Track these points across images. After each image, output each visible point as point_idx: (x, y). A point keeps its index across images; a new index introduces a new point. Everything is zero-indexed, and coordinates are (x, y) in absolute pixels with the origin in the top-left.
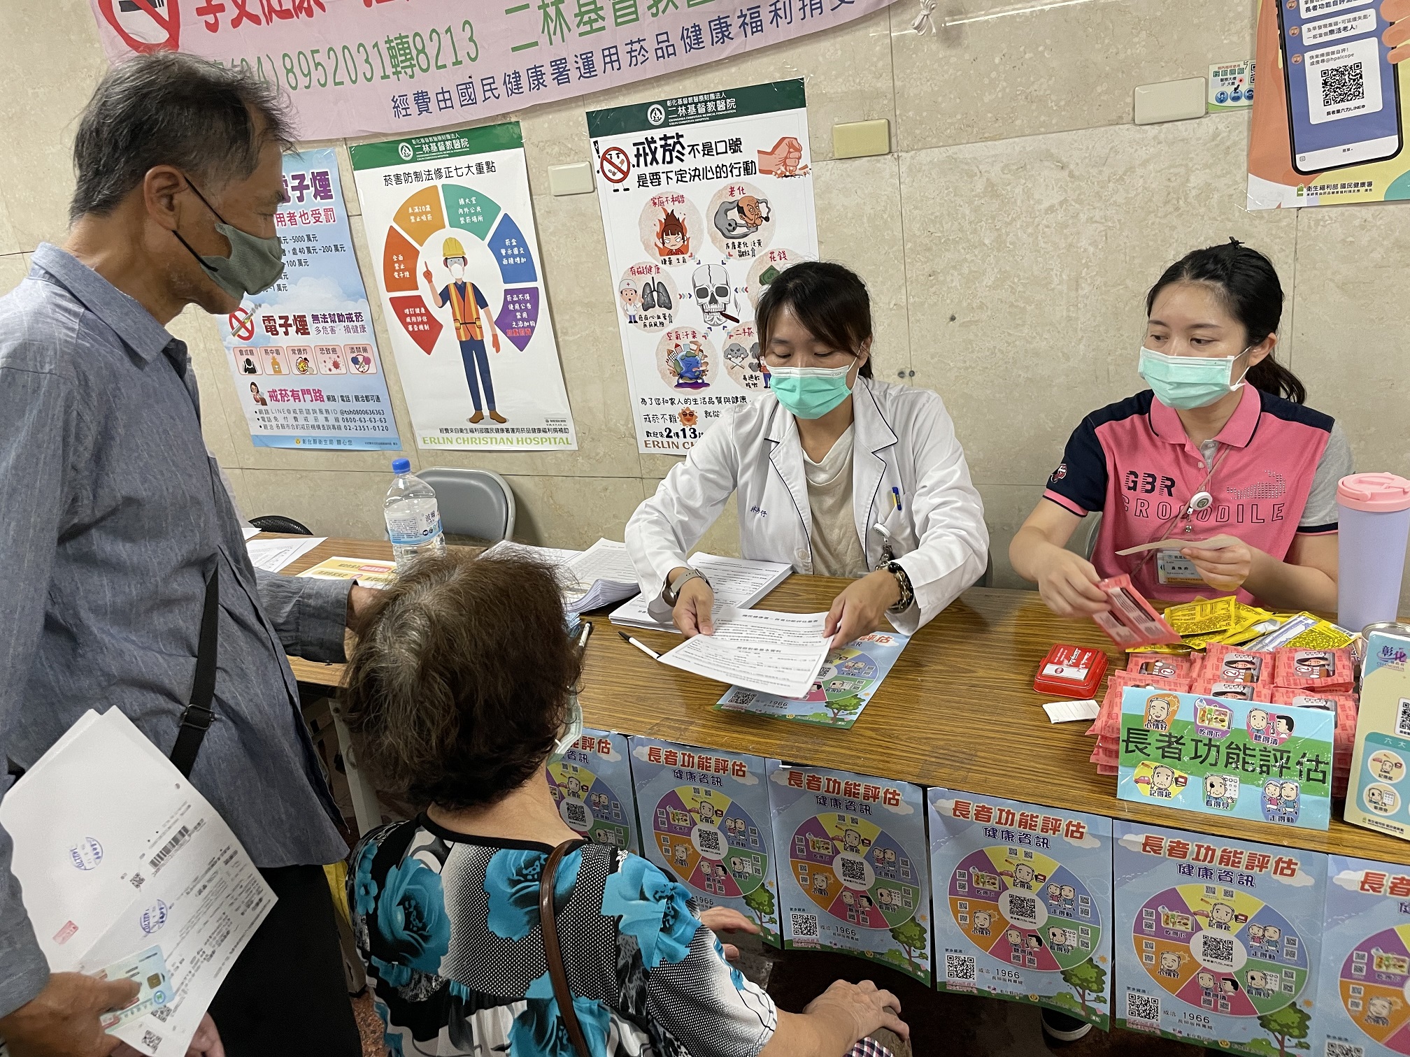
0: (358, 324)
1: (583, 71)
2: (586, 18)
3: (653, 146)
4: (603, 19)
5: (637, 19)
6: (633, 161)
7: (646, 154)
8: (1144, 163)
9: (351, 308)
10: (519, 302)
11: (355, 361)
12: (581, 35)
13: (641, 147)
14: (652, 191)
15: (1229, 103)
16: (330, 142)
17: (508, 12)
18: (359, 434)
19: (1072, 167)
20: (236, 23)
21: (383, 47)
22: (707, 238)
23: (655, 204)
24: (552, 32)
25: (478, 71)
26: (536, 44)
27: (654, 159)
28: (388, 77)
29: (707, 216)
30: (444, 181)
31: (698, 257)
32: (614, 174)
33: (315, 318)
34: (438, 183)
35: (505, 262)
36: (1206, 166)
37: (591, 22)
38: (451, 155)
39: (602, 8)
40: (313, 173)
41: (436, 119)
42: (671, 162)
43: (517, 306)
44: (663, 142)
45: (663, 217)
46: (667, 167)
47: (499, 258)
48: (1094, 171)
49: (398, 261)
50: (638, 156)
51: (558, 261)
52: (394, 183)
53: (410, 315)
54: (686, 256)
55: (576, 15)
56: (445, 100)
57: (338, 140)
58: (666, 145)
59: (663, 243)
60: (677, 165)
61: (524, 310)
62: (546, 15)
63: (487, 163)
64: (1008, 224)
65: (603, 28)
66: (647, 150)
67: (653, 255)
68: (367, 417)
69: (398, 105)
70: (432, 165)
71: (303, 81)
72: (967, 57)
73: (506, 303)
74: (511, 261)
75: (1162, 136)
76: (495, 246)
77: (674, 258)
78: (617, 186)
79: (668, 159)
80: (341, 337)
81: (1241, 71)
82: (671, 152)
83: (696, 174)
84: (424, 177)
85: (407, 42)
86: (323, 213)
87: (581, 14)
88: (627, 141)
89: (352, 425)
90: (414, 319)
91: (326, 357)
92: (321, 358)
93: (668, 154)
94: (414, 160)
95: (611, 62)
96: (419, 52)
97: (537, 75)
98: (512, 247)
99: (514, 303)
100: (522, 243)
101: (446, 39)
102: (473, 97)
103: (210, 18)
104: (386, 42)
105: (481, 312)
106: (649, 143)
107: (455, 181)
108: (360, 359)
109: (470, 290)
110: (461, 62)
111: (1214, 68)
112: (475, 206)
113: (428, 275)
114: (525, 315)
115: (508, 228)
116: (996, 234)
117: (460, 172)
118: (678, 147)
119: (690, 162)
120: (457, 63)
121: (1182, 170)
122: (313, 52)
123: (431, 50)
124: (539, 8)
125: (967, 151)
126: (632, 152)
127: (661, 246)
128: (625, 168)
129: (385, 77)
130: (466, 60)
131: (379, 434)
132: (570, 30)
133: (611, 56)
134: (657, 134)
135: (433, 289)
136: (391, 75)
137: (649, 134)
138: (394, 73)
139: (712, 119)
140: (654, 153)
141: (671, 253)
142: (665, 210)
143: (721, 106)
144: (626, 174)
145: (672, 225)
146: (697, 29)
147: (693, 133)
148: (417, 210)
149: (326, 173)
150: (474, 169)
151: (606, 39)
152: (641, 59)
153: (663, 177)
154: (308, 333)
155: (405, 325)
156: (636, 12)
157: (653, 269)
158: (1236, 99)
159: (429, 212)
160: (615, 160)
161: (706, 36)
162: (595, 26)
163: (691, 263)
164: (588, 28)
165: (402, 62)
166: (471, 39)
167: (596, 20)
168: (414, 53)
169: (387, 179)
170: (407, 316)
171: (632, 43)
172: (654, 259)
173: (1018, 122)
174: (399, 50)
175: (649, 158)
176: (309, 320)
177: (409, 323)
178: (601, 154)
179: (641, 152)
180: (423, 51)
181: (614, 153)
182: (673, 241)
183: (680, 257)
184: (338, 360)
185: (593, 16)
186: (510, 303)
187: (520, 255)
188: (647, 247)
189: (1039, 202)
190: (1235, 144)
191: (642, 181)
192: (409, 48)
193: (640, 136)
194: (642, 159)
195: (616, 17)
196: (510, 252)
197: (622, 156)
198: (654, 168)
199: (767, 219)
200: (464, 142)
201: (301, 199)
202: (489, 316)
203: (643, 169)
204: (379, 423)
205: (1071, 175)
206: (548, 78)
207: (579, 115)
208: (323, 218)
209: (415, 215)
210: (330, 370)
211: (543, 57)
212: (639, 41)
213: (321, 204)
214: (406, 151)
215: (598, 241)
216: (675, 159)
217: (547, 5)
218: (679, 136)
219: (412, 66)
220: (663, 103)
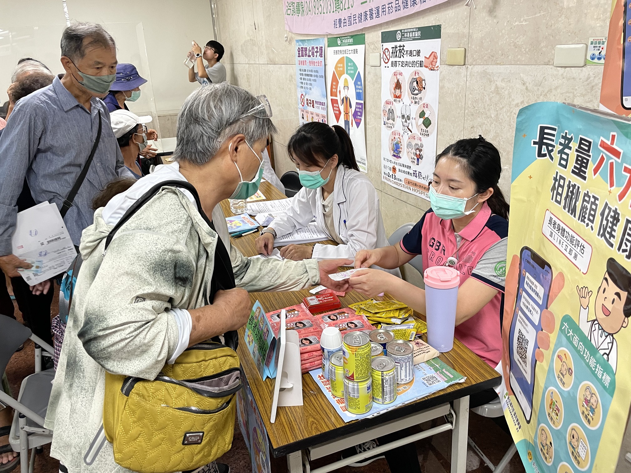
0: (324, 107)
1: (376, 15)
3: (396, 49)
6: (391, 55)
7: (394, 53)
8: (556, 88)
9: (323, 100)
10: (359, 108)
13: (393, 49)
14: (394, 69)
15: (596, 60)
16: (324, 35)
19: (527, 84)
22: (407, 93)
25: (353, 12)
26: (367, 2)
27: (396, 55)
29: (408, 83)
32: (386, 60)
34: (345, 56)
35: (357, 91)
36: (583, 95)
38: (349, 45)
40: (319, 47)
41: (342, 30)
42: (400, 57)
43: (358, 110)
45: (396, 81)
46: (399, 59)
47: (356, 89)
48: (536, 88)
49: (334, 85)
50: (392, 53)
52: (336, 54)
54: (400, 99)
56: (345, 23)
57: (326, 35)
58: (400, 49)
60: (402, 59)
61: (360, 112)
63: (356, 50)
64: (501, 109)
69: (335, 23)
70: (344, 48)
71: (317, 11)
72: (495, 21)
75: (565, 74)
76: (355, 84)
78: (386, 65)
79: (400, 55)
80: (321, 110)
81: (603, 43)
82: (401, 53)
83: (407, 64)
84: (342, 52)
88: (390, 46)
90: (336, 108)
91: (317, 117)
95: (384, 11)
97: (366, 15)
98: (359, 85)
102: (351, 22)
105: (350, 110)
107: (349, 55)
109: (348, 100)
110: (349, 8)
111: (591, 40)
112: (352, 66)
113: (340, 92)
114: (359, 114)
115: (359, 77)
116: (496, 113)
117: (350, 52)
118: (403, 51)
119: (407, 58)
121: (571, 95)
125: (492, 69)
126: (391, 51)
127: (394, 93)
128: (389, 58)
129: (333, 12)
130: (351, 7)
133: (384, 9)
134: (398, 44)
135: (340, 98)
136: (335, 11)
137: (396, 44)
139: (414, 40)
140: (396, 52)
141: (397, 97)
142: (397, 78)
143: (416, 34)
144: (389, 60)
145: (398, 85)
147: (409, 45)
148: (340, 65)
149: (322, 47)
150: (353, 52)
152: (391, 11)
153: (398, 63)
154: (314, 107)
157: (391, 103)
158: (599, 59)
159: (342, 67)
160: (386, 54)
161: (409, 3)
163: (401, 103)
169: (334, 52)
170: (334, 107)
173: (510, 57)
176: (315, 102)
177: (335, 110)
178: (383, 51)
179: (393, 51)
181: (387, 51)
182: (398, 92)
186: (357, 108)
187: (361, 89)
189: (513, 100)
190: (596, 85)
191: (392, 64)
193: (393, 44)
194: (393, 55)
196: (358, 87)
198: (396, 59)
199: (424, 88)
200: (352, 40)
201: (316, 56)
202: (352, 112)
203: (393, 59)
205: (527, 89)
206: (368, 17)
207: (380, 33)
208: (320, 64)
209: (339, 67)
211: (368, 7)
213: (320, 59)
214: (338, 42)
215: (380, 88)
216: (402, 56)
218: (404, 46)
219: (339, 8)
220: (401, 30)
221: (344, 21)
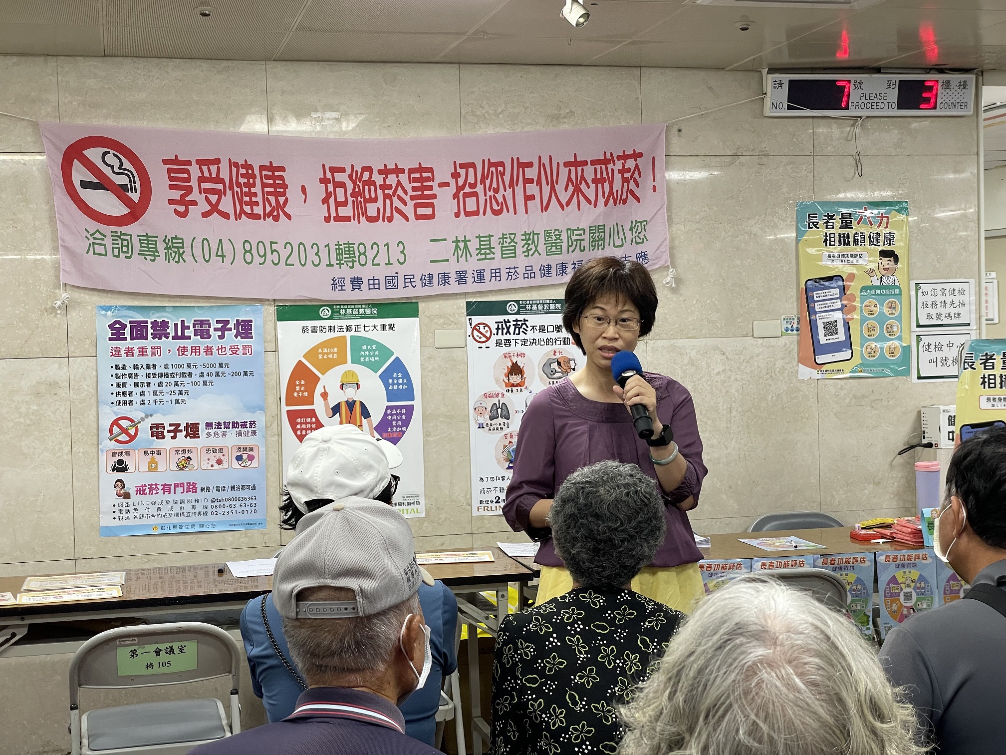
0: (250, 430)
1: (476, 279)
2: (483, 252)
3: (508, 324)
4: (494, 254)
5: (515, 257)
6: (495, 331)
7: (503, 329)
8: (758, 355)
9: (248, 418)
10: (397, 414)
11: (239, 458)
12: (478, 260)
13: (500, 324)
14: (505, 349)
15: (790, 332)
16: (261, 301)
17: (431, 241)
18: (227, 518)
19: (727, 354)
20: (205, 215)
21: (333, 248)
22: (537, 378)
23: (505, 357)
24: (460, 256)
25: (403, 271)
26: (448, 260)
27: (508, 332)
28: (333, 265)
29: (538, 365)
30: (353, 333)
31: (530, 389)
32: (480, 338)
33: (209, 425)
34: (348, 335)
35: (391, 387)
36: (783, 359)
37: (486, 254)
38: (361, 318)
39: (494, 248)
40: (238, 321)
41: (365, 294)
42: (519, 334)
43: (394, 417)
44: (515, 323)
45: (510, 365)
46: (516, 337)
47: (386, 385)
48: (737, 357)
49: (300, 385)
50: (498, 329)
51: (431, 388)
52: (310, 332)
53: (301, 423)
54: (523, 388)
55: (477, 249)
56: (374, 284)
57: (268, 300)
58: (517, 324)
59: (509, 380)
60: (522, 336)
61: (399, 420)
62: (457, 247)
63: (390, 325)
64: (700, 379)
65: (494, 258)
66: (504, 326)
67: (501, 387)
68: (238, 503)
69: (336, 284)
70: (345, 323)
71: (258, 260)
72: (681, 298)
73: (386, 414)
74: (396, 387)
75: (764, 344)
76: (384, 377)
77: (514, 389)
78: (481, 345)
79: (517, 332)
80: (232, 440)
81: (794, 319)
82: (519, 328)
83: (534, 342)
84: (336, 330)
85: (353, 247)
86: (241, 348)
87: (481, 249)
88: (492, 320)
89: (220, 511)
90: (304, 426)
91: (211, 455)
92: (206, 456)
93: (517, 329)
94: (331, 318)
95: (496, 276)
96: (360, 254)
97: (445, 278)
98: (398, 378)
99: (392, 415)
100: (406, 375)
101: (383, 250)
102: (396, 284)
103: (182, 208)
104: (336, 245)
106: (506, 322)
107: (362, 334)
108: (245, 456)
110: (392, 264)
111: (783, 317)
112: (375, 351)
113: (325, 395)
114: (399, 423)
115: (398, 365)
116: (693, 384)
117: (367, 329)
118: (524, 326)
119: (530, 335)
120: (389, 264)
121: (773, 360)
122: (271, 243)
123: (370, 254)
124: (453, 242)
125: (680, 342)
126: (494, 327)
127: (507, 381)
128: (488, 335)
129: (330, 265)
130: (395, 263)
131: (247, 517)
132: (471, 256)
133: (496, 274)
134: (512, 318)
135: (327, 405)
136: (335, 265)
137: (506, 317)
138: (337, 264)
139: (546, 313)
140: (508, 328)
141: (513, 385)
142: (512, 361)
143: (552, 307)
144: (488, 339)
145: (516, 369)
146: (549, 267)
147: (534, 320)
148: (325, 350)
149: (251, 321)
150: (379, 328)
151: (494, 264)
152: (514, 277)
153: (513, 342)
154: (199, 437)
155: (295, 430)
156: (515, 253)
157: (500, 395)
158: (792, 330)
159: (335, 353)
160: (482, 330)
161: (553, 271)
162: (488, 256)
163: (525, 393)
164: (483, 257)
165: (345, 258)
166: (402, 252)
167: (489, 254)
168: (357, 254)
169: (304, 329)
170: (298, 423)
171: (510, 268)
172: (503, 389)
173: (704, 331)
174: (345, 251)
175: (505, 331)
176: (202, 427)
177: (299, 429)
178: (473, 326)
179: (500, 327)
180: (364, 254)
181: (482, 326)
182: (515, 379)
183: (519, 388)
184: (223, 458)
185: (488, 251)
186: (389, 415)
187: (403, 384)
188: (497, 382)
189: (713, 369)
190: (793, 349)
191: (499, 343)
192: (353, 251)
193: (501, 318)
194: (500, 331)
195: (502, 254)
196: (395, 381)
197: (487, 328)
198: (508, 337)
200: (374, 310)
201: (222, 337)
202: (370, 424)
203: (500, 337)
204: (248, 508)
205: (727, 358)
206: (452, 280)
207: (462, 303)
208: (240, 352)
209: (323, 354)
210: (212, 466)
211: (452, 268)
212: (514, 268)
213: (240, 342)
214: (325, 312)
215: (463, 377)
216: (521, 333)
217: (459, 241)
218: (525, 320)
219: (353, 262)
220: (517, 302)
221: (371, 282)
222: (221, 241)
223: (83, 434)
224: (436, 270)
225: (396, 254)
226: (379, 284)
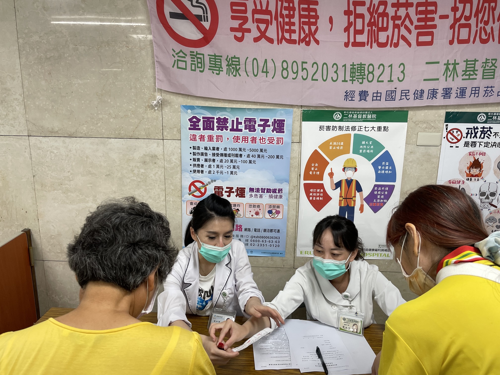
0: (278, 194)
1: (459, 95)
2: (468, 73)
3: (476, 130)
4: (476, 75)
5: (494, 78)
6: (465, 135)
7: (472, 133)
9: (277, 186)
10: (381, 191)
11: (270, 212)
12: (463, 79)
13: (470, 130)
14: (470, 149)
16: (292, 106)
17: (427, 63)
18: (260, 248)
20: (256, 40)
21: (348, 67)
22: (492, 172)
23: (470, 155)
24: (448, 76)
25: (401, 87)
26: (438, 79)
27: (475, 136)
28: (347, 81)
29: (495, 162)
30: (356, 132)
31: (485, 179)
32: (453, 140)
33: (251, 190)
34: (352, 133)
35: (379, 172)
37: (470, 75)
38: (364, 121)
39: (477, 70)
40: (275, 120)
41: (369, 104)
42: (484, 138)
43: (379, 193)
44: (482, 130)
45: (472, 160)
46: (481, 140)
47: (376, 170)
49: (315, 167)
50: (467, 134)
51: (409, 174)
52: (325, 130)
53: (313, 192)
54: (479, 178)
55: (463, 71)
56: (377, 96)
57: (297, 106)
58: (483, 131)
59: (470, 172)
60: (486, 140)
61: (383, 195)
62: (447, 69)
63: (385, 127)
65: (476, 79)
66: (473, 132)
67: (463, 176)
68: (268, 240)
69: (348, 95)
70: (351, 124)
71: (292, 75)
73: (373, 190)
74: (383, 172)
76: (375, 165)
77: (473, 178)
78: (452, 145)
79: (482, 136)
80: (266, 200)
82: (484, 134)
83: (494, 145)
84: (344, 129)
85: (364, 67)
86: (276, 140)
87: (466, 71)
88: (463, 127)
89: (256, 243)
90: (315, 194)
91: (252, 209)
92: (248, 209)
93: (483, 135)
94: (341, 120)
95: (475, 93)
96: (369, 73)
97: (433, 93)
98: (385, 166)
99: (378, 191)
100: (392, 164)
101: (388, 70)
102: (394, 97)
103: (239, 35)
104: (351, 65)
105: (358, 194)
106: (475, 129)
107: (363, 133)
108: (274, 211)
109: (354, 184)
110: (392, 81)
112: (371, 145)
113: (331, 175)
114: (382, 197)
115: (387, 157)
117: (367, 129)
118: (489, 133)
119: (493, 140)
120: (391, 81)
122: (303, 63)
123: (377, 73)
124: (445, 64)
126: (464, 132)
127: (468, 173)
128: (459, 138)
129: (345, 81)
130: (396, 81)
131: (273, 249)
132: (457, 76)
133: (476, 91)
134: (480, 126)
135: (332, 181)
136: (349, 81)
137: (476, 125)
138: (350, 80)
140: (476, 133)
141: (472, 176)
142: (474, 158)
144: (459, 141)
145: (476, 164)
147: (497, 128)
148: (335, 144)
149: (284, 121)
150: (376, 129)
151: (475, 84)
152: (490, 94)
153: (478, 144)
154: (245, 197)
155: (308, 197)
156: (494, 75)
157: (461, 182)
159: (342, 146)
160: (455, 134)
162: (471, 77)
163: (481, 182)
164: (467, 77)
165: (357, 76)
166: (402, 72)
167: (472, 75)
168: (366, 72)
169: (321, 128)
170: (311, 192)
171: (488, 87)
172: (464, 178)
174: (358, 70)
175: (473, 135)
176: (247, 190)
177: (311, 196)
178: (448, 130)
179: (470, 132)
180: (372, 73)
181: (455, 131)
182: (475, 171)
183: (477, 178)
184: (259, 211)
185: (472, 73)
186: (376, 191)
187: (388, 170)
188: (461, 172)
191: (466, 144)
192: (364, 70)
193: (471, 125)
194: (469, 135)
195: (483, 75)
196: (383, 168)
197: (459, 133)
198: (475, 140)
200: (374, 116)
201: (263, 131)
202: (361, 196)
203: (469, 139)
204: (275, 244)
206: (439, 95)
207: (443, 113)
208: (275, 142)
209: (333, 146)
210: (252, 216)
211: (440, 86)
212: (491, 87)
213: (276, 135)
214: (338, 116)
215: (434, 168)
216: (485, 137)
217: (450, 64)
218: (490, 128)
219: (363, 79)
220: (486, 114)
221: (375, 95)
222: (266, 60)
223: (172, 190)
224: (427, 87)
225: (397, 73)
226: (380, 97)
